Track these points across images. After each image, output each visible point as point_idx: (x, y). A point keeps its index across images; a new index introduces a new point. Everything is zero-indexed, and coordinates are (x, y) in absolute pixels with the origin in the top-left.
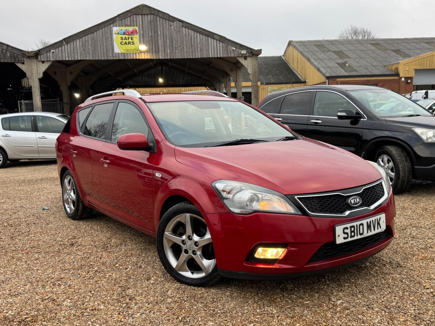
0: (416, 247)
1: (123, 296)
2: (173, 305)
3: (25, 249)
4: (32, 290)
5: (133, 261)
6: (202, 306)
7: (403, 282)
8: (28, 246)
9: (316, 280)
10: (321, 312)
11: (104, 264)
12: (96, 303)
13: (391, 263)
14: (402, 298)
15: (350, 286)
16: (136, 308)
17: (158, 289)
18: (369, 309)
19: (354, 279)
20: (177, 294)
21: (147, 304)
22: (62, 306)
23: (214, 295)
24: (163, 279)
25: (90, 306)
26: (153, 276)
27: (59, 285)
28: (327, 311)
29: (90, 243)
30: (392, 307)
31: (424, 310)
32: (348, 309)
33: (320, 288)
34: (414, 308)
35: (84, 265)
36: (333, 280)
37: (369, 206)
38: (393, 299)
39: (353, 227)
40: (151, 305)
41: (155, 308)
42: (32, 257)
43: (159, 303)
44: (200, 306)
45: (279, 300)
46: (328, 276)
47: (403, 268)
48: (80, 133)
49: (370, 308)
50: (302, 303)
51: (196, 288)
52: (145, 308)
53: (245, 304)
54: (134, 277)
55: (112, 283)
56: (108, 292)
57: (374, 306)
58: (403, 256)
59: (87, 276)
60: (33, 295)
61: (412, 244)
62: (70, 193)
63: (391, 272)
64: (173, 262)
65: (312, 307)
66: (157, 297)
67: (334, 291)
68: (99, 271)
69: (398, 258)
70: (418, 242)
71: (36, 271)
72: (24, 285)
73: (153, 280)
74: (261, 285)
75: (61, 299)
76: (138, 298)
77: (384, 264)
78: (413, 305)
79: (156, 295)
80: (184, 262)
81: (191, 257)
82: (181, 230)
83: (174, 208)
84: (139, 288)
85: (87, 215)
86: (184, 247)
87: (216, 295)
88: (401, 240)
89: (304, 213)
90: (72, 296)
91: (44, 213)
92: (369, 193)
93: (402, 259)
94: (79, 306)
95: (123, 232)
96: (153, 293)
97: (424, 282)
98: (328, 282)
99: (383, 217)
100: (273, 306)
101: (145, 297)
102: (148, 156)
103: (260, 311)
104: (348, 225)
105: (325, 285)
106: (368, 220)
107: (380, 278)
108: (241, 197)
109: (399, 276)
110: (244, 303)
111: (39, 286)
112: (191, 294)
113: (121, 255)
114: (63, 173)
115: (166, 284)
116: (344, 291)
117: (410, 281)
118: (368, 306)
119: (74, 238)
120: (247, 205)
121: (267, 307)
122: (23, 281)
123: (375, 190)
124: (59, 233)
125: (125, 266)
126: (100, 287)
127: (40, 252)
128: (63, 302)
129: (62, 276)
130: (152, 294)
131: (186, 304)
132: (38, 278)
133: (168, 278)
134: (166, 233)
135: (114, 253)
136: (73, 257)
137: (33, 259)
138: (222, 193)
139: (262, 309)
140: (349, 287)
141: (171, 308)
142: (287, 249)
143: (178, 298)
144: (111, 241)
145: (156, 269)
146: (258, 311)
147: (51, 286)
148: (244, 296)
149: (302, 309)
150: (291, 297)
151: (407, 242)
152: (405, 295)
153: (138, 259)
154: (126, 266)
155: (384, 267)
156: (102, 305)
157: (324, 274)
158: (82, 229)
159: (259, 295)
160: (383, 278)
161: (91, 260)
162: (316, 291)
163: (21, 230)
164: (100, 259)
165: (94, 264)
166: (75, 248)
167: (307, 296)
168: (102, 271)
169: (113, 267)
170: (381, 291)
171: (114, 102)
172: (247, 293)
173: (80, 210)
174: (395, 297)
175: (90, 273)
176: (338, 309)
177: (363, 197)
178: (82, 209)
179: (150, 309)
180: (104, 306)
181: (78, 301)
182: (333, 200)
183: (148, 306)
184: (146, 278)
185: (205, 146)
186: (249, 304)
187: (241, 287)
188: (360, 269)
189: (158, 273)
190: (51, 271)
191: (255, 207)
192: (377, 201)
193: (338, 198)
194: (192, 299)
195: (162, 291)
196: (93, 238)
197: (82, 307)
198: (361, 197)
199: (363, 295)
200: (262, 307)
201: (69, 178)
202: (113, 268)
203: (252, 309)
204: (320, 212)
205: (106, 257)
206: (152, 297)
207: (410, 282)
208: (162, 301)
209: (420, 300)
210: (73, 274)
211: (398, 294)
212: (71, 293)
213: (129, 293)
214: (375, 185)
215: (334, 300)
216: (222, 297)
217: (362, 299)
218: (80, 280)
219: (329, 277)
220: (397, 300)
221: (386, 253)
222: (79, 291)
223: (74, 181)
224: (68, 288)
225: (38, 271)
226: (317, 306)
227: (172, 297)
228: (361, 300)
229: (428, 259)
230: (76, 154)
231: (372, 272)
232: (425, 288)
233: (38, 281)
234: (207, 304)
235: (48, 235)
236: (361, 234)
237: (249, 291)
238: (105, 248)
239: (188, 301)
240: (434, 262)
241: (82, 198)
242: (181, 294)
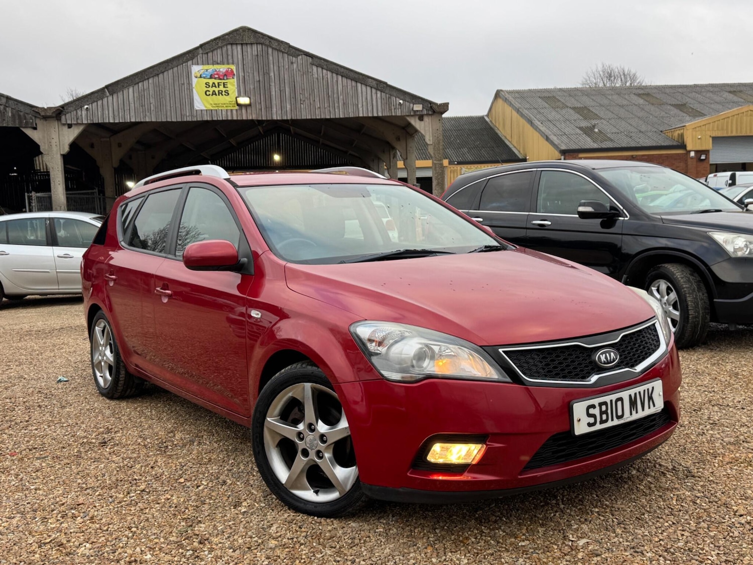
0: (720, 441)
1: (188, 537)
2: (278, 552)
3: (17, 451)
4: (23, 526)
5: (211, 471)
6: (332, 554)
7: (697, 504)
8: (24, 447)
9: (541, 502)
10: (550, 561)
11: (157, 478)
12: (138, 549)
13: (674, 470)
14: (695, 533)
15: (602, 512)
16: (210, 559)
17: (254, 522)
18: (635, 554)
19: (608, 499)
20: (288, 532)
21: (232, 550)
22: (76, 556)
23: (354, 533)
24: (263, 505)
25: (126, 554)
26: (245, 500)
27: (74, 517)
28: (559, 558)
29: (135, 439)
30: (677, 550)
31: (736, 555)
32: (597, 555)
33: (548, 518)
34: (717, 551)
35: (121, 481)
36: (571, 502)
37: (632, 366)
38: (679, 535)
39: (605, 403)
40: (238, 552)
41: (245, 557)
42: (29, 466)
43: (252, 548)
44: (329, 552)
45: (474, 540)
46: (562, 494)
47: (697, 478)
48: (123, 243)
49: (638, 552)
50: (514, 545)
51: (322, 520)
52: (226, 558)
53: (410, 549)
54: (211, 502)
55: (169, 513)
56: (162, 529)
57: (646, 548)
58: (696, 457)
59: (125, 500)
60: (23, 536)
61: (712, 436)
62: (104, 351)
63: (676, 486)
64: (282, 473)
65: (532, 552)
66: (251, 537)
67: (573, 522)
68: (147, 490)
69: (688, 460)
70: (722, 432)
71: (33, 492)
72: (9, 518)
73: (245, 506)
74: (441, 513)
75: (74, 542)
76: (215, 540)
77: (662, 472)
78: (715, 546)
79: (249, 533)
80: (302, 471)
81: (314, 463)
82: (295, 413)
83: (283, 373)
84: (218, 521)
85: (134, 390)
86: (301, 445)
87: (359, 533)
88: (692, 428)
89: (516, 379)
90: (95, 537)
91: (59, 388)
92: (632, 343)
93: (694, 463)
94: (106, 554)
95: (196, 420)
96: (243, 530)
97: (735, 503)
98: (562, 506)
99: (657, 386)
100: (462, 552)
101: (229, 537)
102: (240, 282)
103: (438, 561)
104: (596, 401)
105: (556, 512)
106: (632, 392)
107: (656, 498)
108: (402, 351)
109: (689, 494)
110: (410, 547)
111: (37, 520)
112: (313, 531)
113: (189, 462)
114: (93, 315)
115: (268, 514)
116: (590, 522)
117: (710, 502)
118: (633, 548)
119: (109, 431)
120: (413, 366)
121: (450, 554)
122: (8, 510)
123: (644, 337)
124: (83, 423)
125: (196, 482)
126: (147, 520)
127: (45, 457)
128: (78, 548)
129: (81, 500)
130: (241, 532)
131: (302, 550)
132: (37, 505)
133: (273, 503)
134: (268, 419)
135: (178, 459)
136: (102, 466)
137: (30, 470)
138: (369, 345)
139: (441, 557)
140: (600, 515)
141: (275, 558)
142: (485, 446)
143: (288, 539)
144: (174, 436)
145: (252, 486)
146: (434, 560)
147: (59, 518)
148: (409, 533)
149: (514, 556)
150: (495, 534)
151: (703, 433)
152: (700, 528)
153: (220, 468)
154: (198, 481)
155: (662, 478)
156: (148, 553)
157: (555, 490)
158: (124, 415)
159: (437, 531)
160: (660, 496)
161: (135, 470)
162: (541, 521)
163: (14, 418)
164: (151, 470)
165: (140, 477)
166: (108, 450)
167: (524, 531)
168: (153, 491)
169: (174, 483)
170: (658, 521)
171: (181, 188)
172: (415, 528)
173: (121, 382)
174: (683, 531)
175: (132, 495)
176: (580, 556)
177: (621, 350)
178: (125, 380)
179: (236, 561)
180: (152, 555)
181: (105, 545)
182: (568, 355)
183: (233, 554)
184: (232, 504)
185: (339, 262)
186: (418, 548)
187: (405, 517)
188: (620, 481)
189: (256, 493)
190: (61, 492)
191: (428, 369)
192: (647, 357)
193: (576, 351)
194: (314, 541)
195: (261, 526)
196: (142, 431)
197: (112, 557)
198: (618, 350)
199: (625, 528)
200: (441, 552)
201: (102, 325)
202: (175, 485)
203: (423, 558)
204: (545, 377)
205: (163, 465)
206: (240, 538)
207: (709, 504)
208: (259, 545)
209: (728, 537)
210: (100, 497)
211: (688, 526)
212: (93, 531)
213: (199, 531)
214: (643, 329)
215: (573, 539)
216: (369, 537)
217: (623, 535)
218: (112, 508)
219: (563, 496)
220: (687, 537)
221: (667, 452)
222: (109, 528)
223: (111, 330)
224: (89, 521)
225: (38, 492)
226: (542, 551)
227: (277, 538)
228: (622, 538)
229: (741, 463)
230: (114, 280)
231: (642, 487)
232: (737, 514)
233: (35, 511)
234: (342, 550)
235: (63, 426)
236: (619, 417)
237: (419, 523)
238: (162, 449)
239: (307, 544)
240: (751, 468)
241: (125, 359)
242: (294, 531)
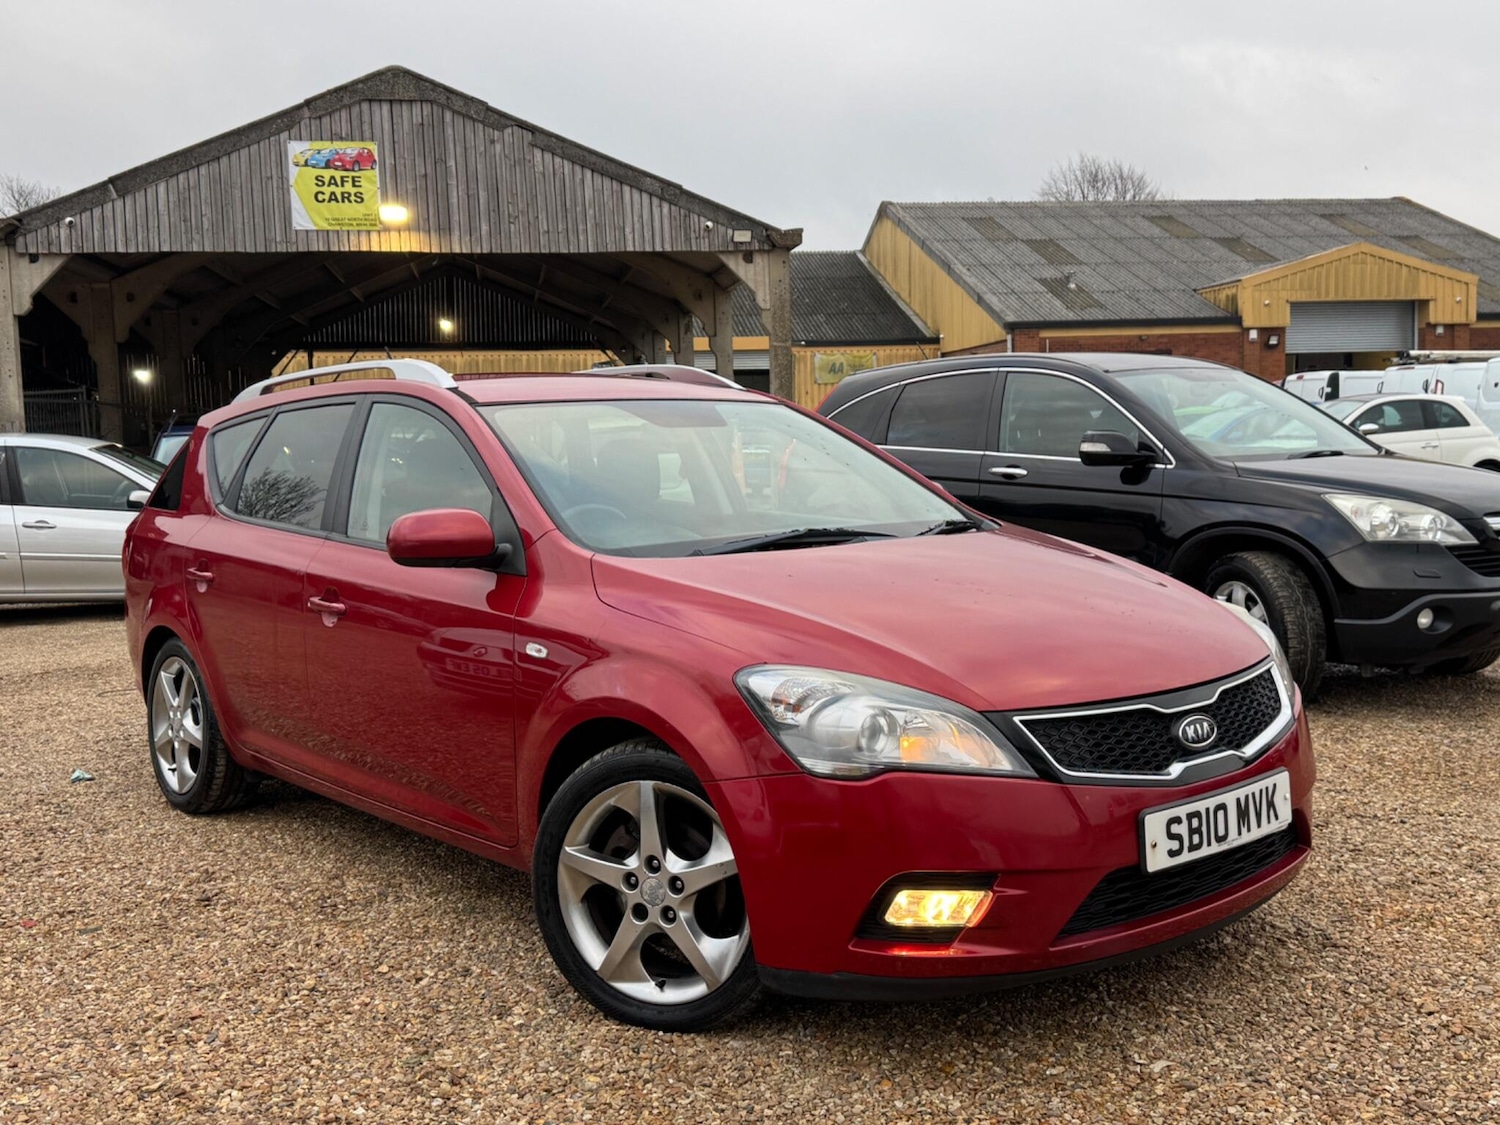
0: (1371, 882)
1: (427, 1073)
2: (606, 1097)
3: (35, 918)
4: (94, 1060)
5: (436, 951)
6: (708, 1097)
7: (1350, 994)
8: (45, 910)
9: (1070, 996)
10: (1107, 1102)
11: (334, 964)
12: (336, 1098)
13: (1300, 935)
14: (1356, 1045)
15: (1185, 1012)
16: (479, 1112)
17: (545, 1044)
18: (1256, 1085)
19: (1191, 989)
20: (615, 1059)
21: (516, 1095)
22: (217, 1113)
23: (740, 1058)
24: (552, 1011)
25: (316, 1108)
26: (517, 1003)
27: (190, 1042)
28: (1123, 1096)
29: (268, 893)
30: (1328, 1076)
31: (1431, 1082)
32: (1189, 1089)
33: (1088, 1024)
34: (1398, 1077)
35: (263, 972)
36: (1125, 997)
37: (1238, 747)
38: (1328, 1049)
39: (1197, 814)
40: (528, 1097)
41: (546, 1107)
42: (68, 947)
43: (555, 1091)
44: (701, 1095)
45: (963, 1066)
46: (1105, 982)
47: (1342, 949)
48: (223, 508)
49: (1260, 1082)
50: (1038, 1074)
51: (675, 1037)
52: (510, 1110)
53: (850, 1085)
54: (451, 1007)
55: (375, 1030)
56: (370, 1061)
57: (1273, 1073)
58: (1335, 911)
59: (282, 1006)
60: (101, 1079)
61: (1355, 873)
62: (181, 720)
63: (1308, 964)
64: (593, 952)
65: (1072, 1086)
66: (547, 1071)
67: (1135, 1031)
68: (321, 989)
69: (1321, 917)
70: (1374, 865)
71: (93, 995)
72: (61, 1047)
73: (520, 1015)
74: (891, 1019)
75: (206, 1088)
76: (480, 1078)
77: (1279, 940)
78: (1393, 1068)
79: (542, 1064)
80: (632, 948)
81: (659, 931)
82: (619, 837)
83: (598, 762)
84: (474, 1042)
85: (241, 795)
86: (631, 897)
87: (749, 1058)
88: (1318, 858)
89: (1046, 773)
90: (244, 1079)
91: (79, 794)
92: (1236, 705)
93: (1333, 922)
94: (275, 1109)
95: (378, 853)
96: (528, 1059)
97: (1416, 991)
98: (1110, 1003)
99: (1282, 780)
100: (948, 1088)
101: (504, 1072)
102: (493, 587)
103: (906, 1106)
104: (1182, 811)
105: (1101, 1013)
106: (1241, 793)
107: (1276, 985)
108: (840, 719)
109: (1333, 977)
110: (848, 1081)
111: (117, 1048)
112: (662, 1058)
113: (387, 933)
114: (152, 652)
115: (567, 1028)
116: (1166, 1030)
117: (1372, 991)
118: (1251, 1074)
119: (209, 876)
120: (859, 749)
121: (926, 1092)
122: (53, 1031)
123: (1254, 693)
124: (151, 861)
125: (412, 972)
126: (336, 1044)
127: (96, 929)
128: (216, 1098)
129: (195, 1008)
130: (525, 1062)
131: (650, 1092)
132: (109, 1020)
133: (570, 1007)
134: (567, 849)
135: (362, 928)
136: (216, 943)
137: (73, 954)
138: (772, 708)
139: (911, 1099)
140: (1180, 1018)
141: (603, 1107)
142: (991, 894)
143: (618, 1072)
144: (343, 885)
145: (522, 977)
146: (899, 1104)
147: (162, 1045)
148: (842, 1058)
149: (1042, 1094)
150: (999, 1055)
151: (1339, 867)
152: (1363, 1037)
153: (451, 945)
154: (415, 970)
155: (1280, 949)
156: (357, 1104)
157: (1092, 975)
158: (230, 845)
159: (893, 1052)
160: (1283, 983)
161: (285, 951)
162: (1076, 1031)
163: (8, 853)
164: (316, 950)
165: (299, 965)
166: (218, 913)
167: (1051, 1049)
168: (333, 991)
169: (367, 973)
170: (1286, 1027)
171: (354, 403)
172: (851, 1048)
173: (218, 781)
174: (1333, 1042)
175: (294, 998)
176: (1159, 1090)
177: (1219, 718)
178: (225, 776)
179: (530, 1114)
180: (367, 1108)
181: (270, 1093)
182: (1132, 727)
183: (520, 1102)
184: (494, 1010)
185: (691, 552)
186: (865, 1083)
187: (828, 1029)
188: (1205, 958)
189: (534, 990)
190: (149, 995)
191: (883, 754)
192: (1262, 730)
193: (1145, 720)
194: (669, 1075)
195: (559, 1049)
196: (275, 877)
197: (289, 1114)
198: (1214, 717)
199: (1230, 1040)
200: (911, 1092)
201: (175, 667)
202: (371, 978)
203: (878, 1101)
204: (1094, 766)
205: (337, 940)
206: (526, 1073)
207: (1372, 995)
208: (565, 1086)
209: (1413, 1052)
210: (230, 1003)
211: (1341, 1033)
212: (237, 1067)
213: (443, 1061)
214: (1253, 680)
215: (1141, 1062)
216: (769, 1065)
217: (1230, 1053)
218: (260, 1023)
219: (1109, 986)
220: (1342, 1053)
221: (1280, 904)
222: (265, 1060)
223: (198, 679)
224: (223, 1049)
225: (102, 995)
226: (1089, 1083)
227: (598, 1071)
228: (1229, 1057)
229: (1416, 920)
230: (209, 581)
231: (1247, 967)
232: (1422, 1011)
233: (109, 1031)
234: (723, 1090)
235: (112, 869)
236: (1220, 839)
237: (856, 1039)
238: (326, 909)
239: (657, 1081)
240: (1434, 929)
241: (230, 739)
242: (626, 1058)
